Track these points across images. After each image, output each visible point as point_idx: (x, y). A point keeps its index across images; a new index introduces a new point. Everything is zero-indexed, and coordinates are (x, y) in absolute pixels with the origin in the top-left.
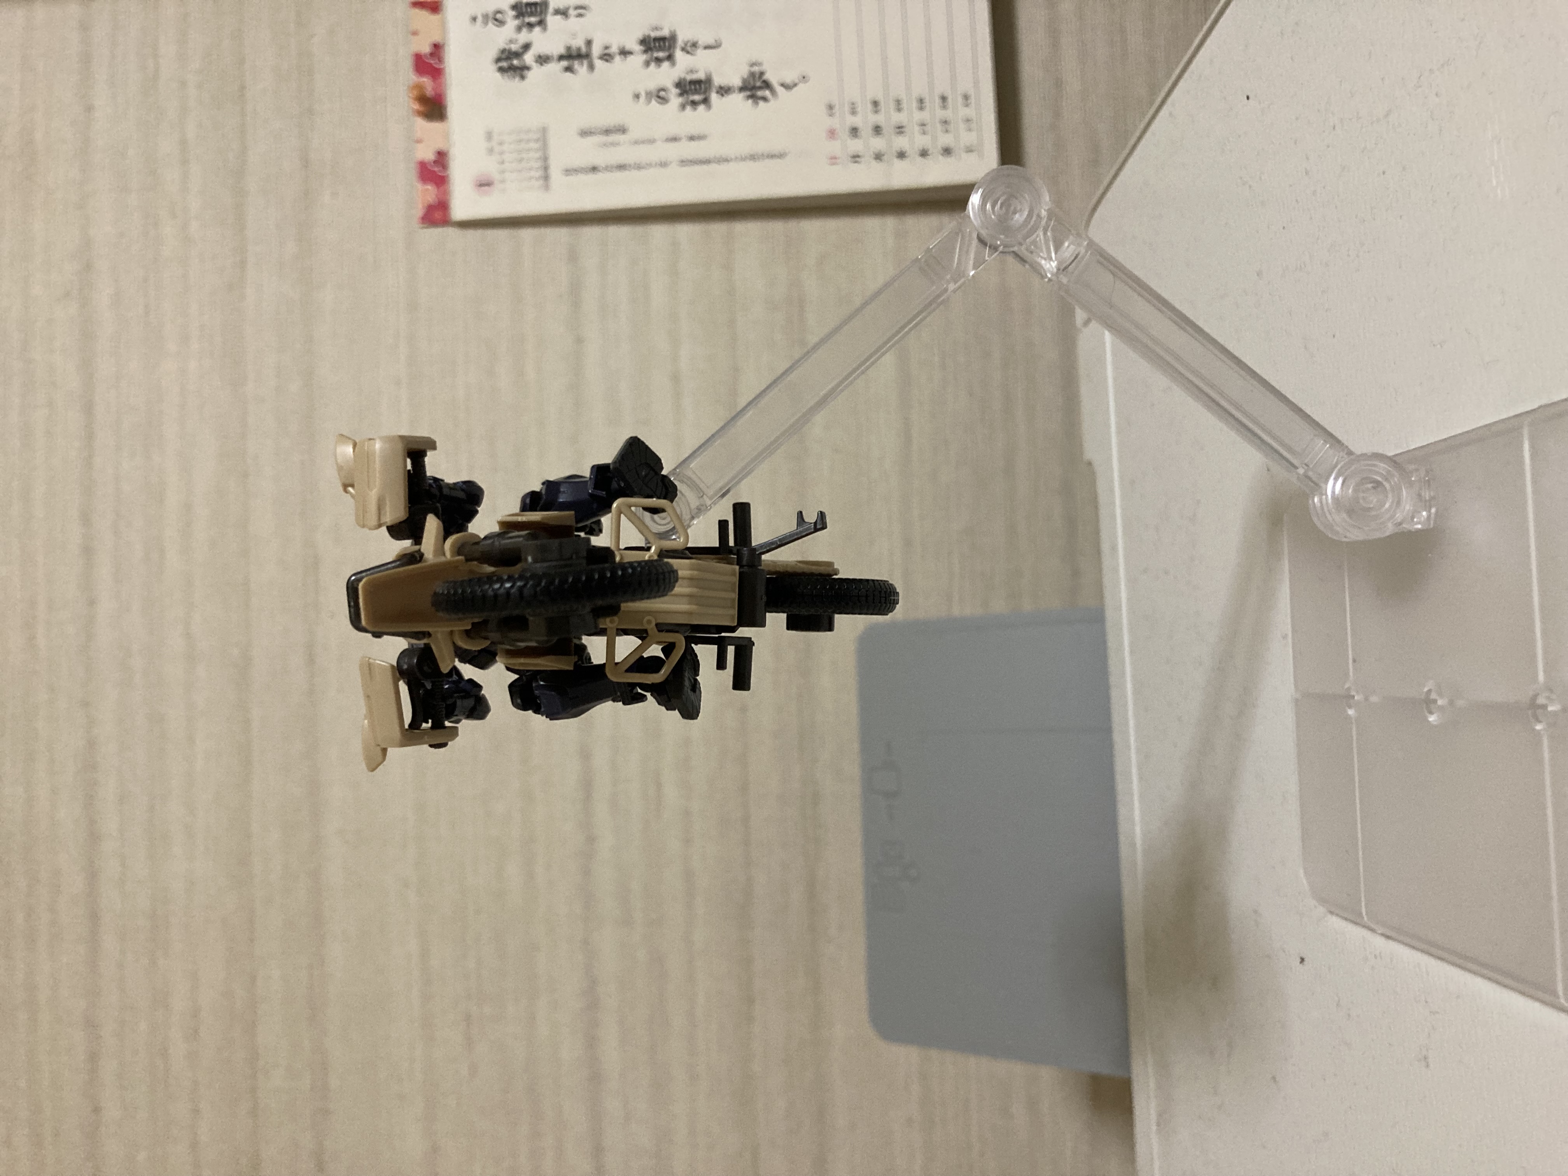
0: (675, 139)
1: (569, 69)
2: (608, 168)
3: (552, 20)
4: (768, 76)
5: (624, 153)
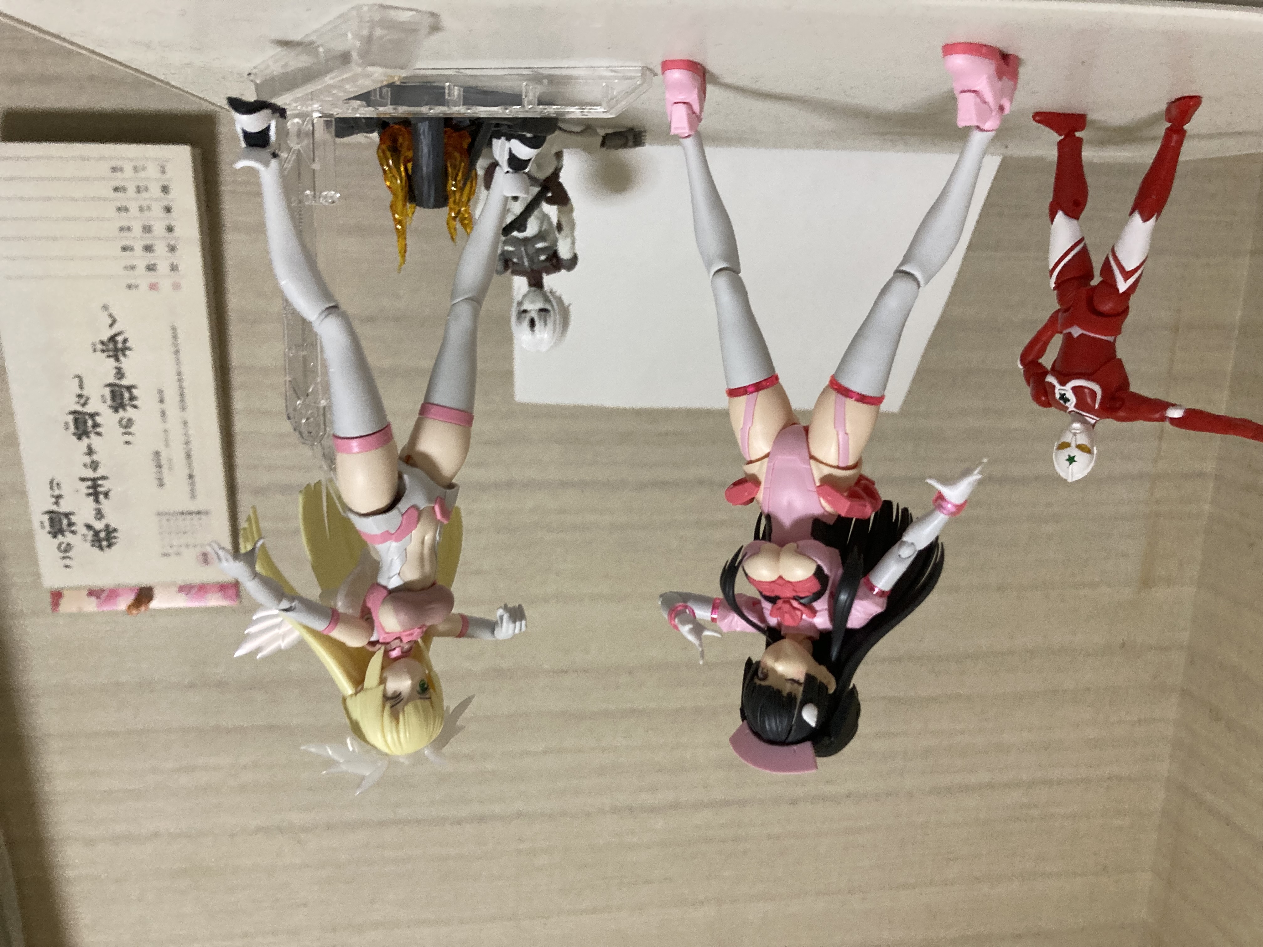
0: (163, 414)
1: (106, 495)
2: (190, 465)
3: (64, 507)
4: (105, 338)
5: (177, 453)
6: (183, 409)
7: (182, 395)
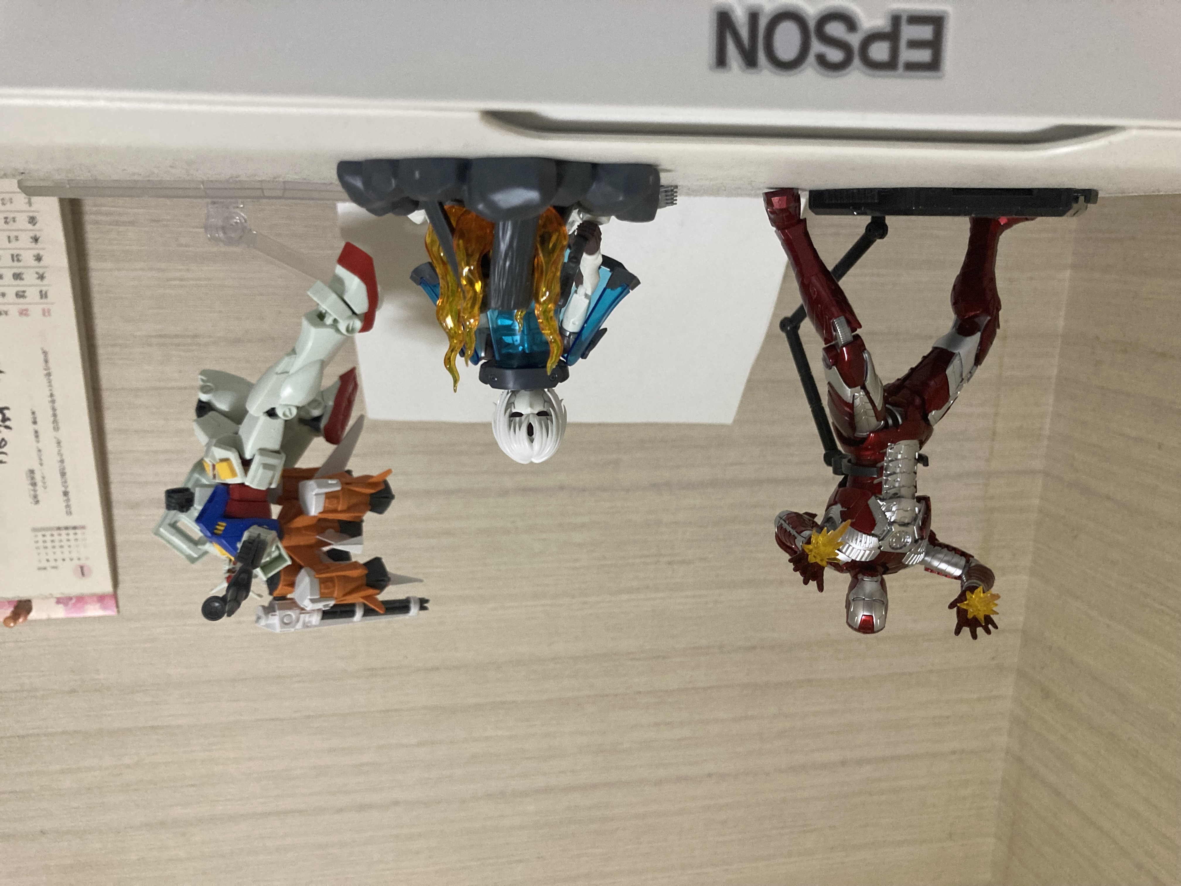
0: (36, 434)
2: (65, 483)
5: (51, 471)
6: (56, 429)
7: (55, 415)
